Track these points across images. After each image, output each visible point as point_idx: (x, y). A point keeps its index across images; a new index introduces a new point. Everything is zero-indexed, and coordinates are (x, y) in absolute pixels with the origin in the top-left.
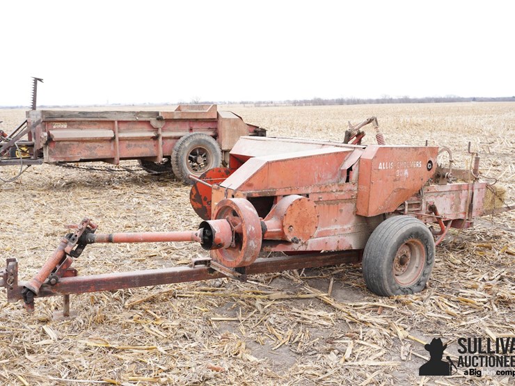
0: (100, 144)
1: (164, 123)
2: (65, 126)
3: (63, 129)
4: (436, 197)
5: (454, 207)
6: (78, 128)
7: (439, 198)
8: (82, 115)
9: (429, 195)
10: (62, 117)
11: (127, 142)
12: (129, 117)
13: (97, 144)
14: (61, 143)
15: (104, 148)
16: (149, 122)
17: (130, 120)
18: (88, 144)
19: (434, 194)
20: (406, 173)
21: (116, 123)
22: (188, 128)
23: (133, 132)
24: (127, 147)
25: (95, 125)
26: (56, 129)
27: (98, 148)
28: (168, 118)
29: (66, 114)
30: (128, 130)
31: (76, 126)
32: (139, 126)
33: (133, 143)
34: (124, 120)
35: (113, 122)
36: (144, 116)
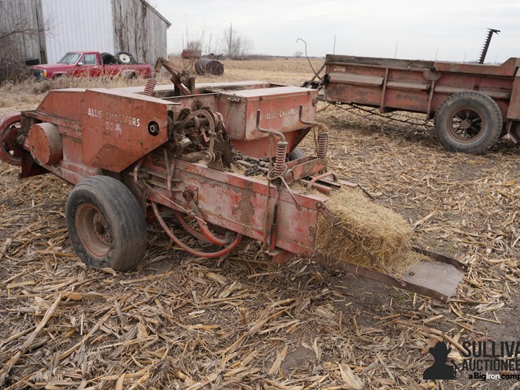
0: (372, 91)
1: (439, 76)
2: (344, 70)
3: (342, 72)
4: (202, 183)
5: (239, 213)
6: (354, 73)
7: (208, 187)
8: (357, 61)
9: (189, 176)
10: (341, 61)
11: (398, 92)
12: (402, 66)
13: (369, 90)
14: (338, 85)
15: (374, 95)
16: (421, 73)
17: (402, 68)
18: (361, 89)
19: (197, 178)
20: (118, 128)
21: (387, 70)
22: (473, 85)
23: (405, 82)
24: (396, 97)
25: (369, 71)
26: (336, 72)
27: (369, 94)
28: (442, 69)
29: (345, 59)
30: (401, 79)
31: (353, 71)
32: (413, 77)
33: (404, 94)
34: (396, 68)
35: (384, 69)
36: (418, 66)
